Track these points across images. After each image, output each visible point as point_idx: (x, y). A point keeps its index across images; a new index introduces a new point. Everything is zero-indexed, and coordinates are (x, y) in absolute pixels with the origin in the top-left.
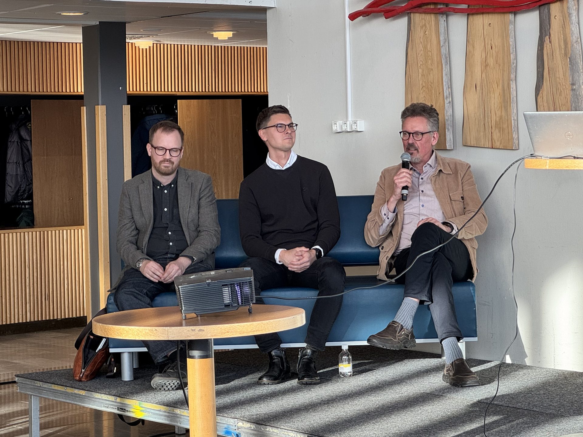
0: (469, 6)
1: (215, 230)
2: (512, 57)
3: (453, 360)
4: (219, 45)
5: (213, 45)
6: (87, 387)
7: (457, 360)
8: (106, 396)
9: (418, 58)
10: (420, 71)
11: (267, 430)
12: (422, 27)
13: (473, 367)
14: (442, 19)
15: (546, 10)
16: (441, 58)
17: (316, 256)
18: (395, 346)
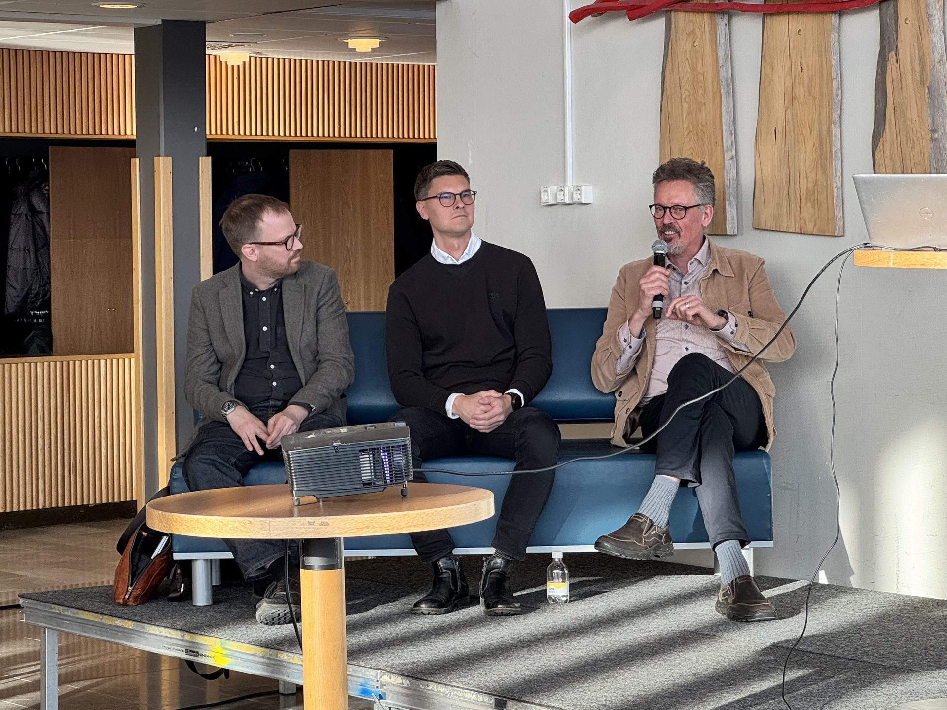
1: (345, 358)
2: (835, 84)
3: (734, 578)
4: (358, 60)
5: (348, 61)
6: (136, 616)
7: (740, 578)
8: (166, 630)
9: (682, 85)
10: (685, 105)
11: (430, 688)
12: (689, 35)
13: (765, 589)
14: (722, 22)
15: (891, 8)
16: (719, 85)
17: (513, 404)
18: (640, 553)
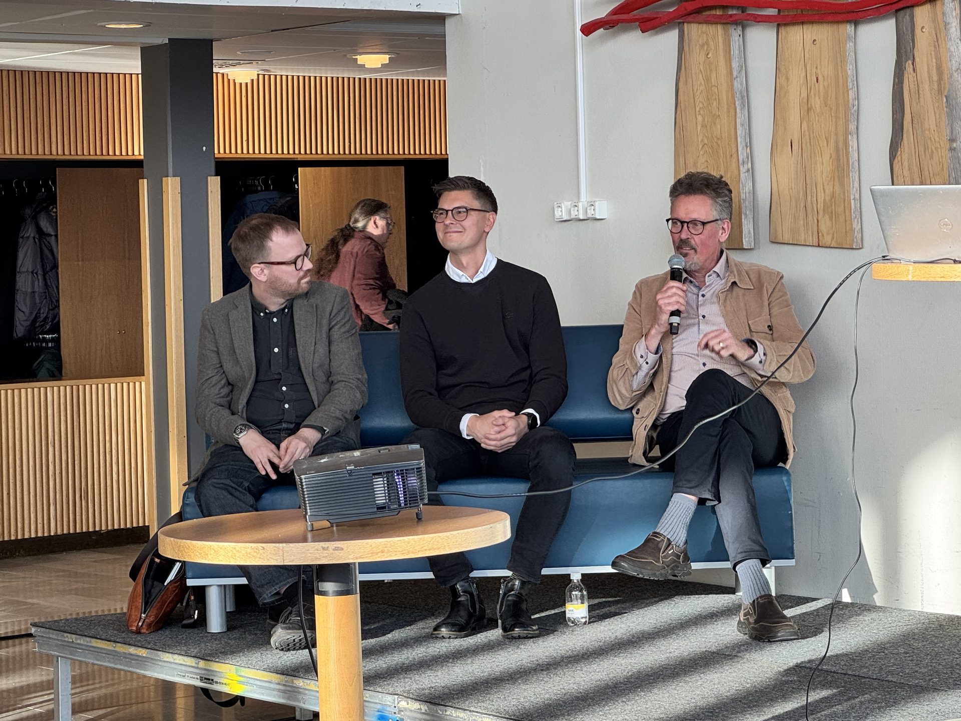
0: (779, 11)
1: (358, 379)
2: (851, 94)
3: (755, 597)
4: (368, 76)
5: (357, 77)
6: (149, 643)
7: (761, 597)
8: (181, 657)
9: (696, 98)
10: (700, 118)
11: (448, 713)
12: (702, 46)
13: (787, 608)
14: (735, 33)
15: (907, 17)
16: (733, 97)
17: (528, 425)
18: (658, 573)
